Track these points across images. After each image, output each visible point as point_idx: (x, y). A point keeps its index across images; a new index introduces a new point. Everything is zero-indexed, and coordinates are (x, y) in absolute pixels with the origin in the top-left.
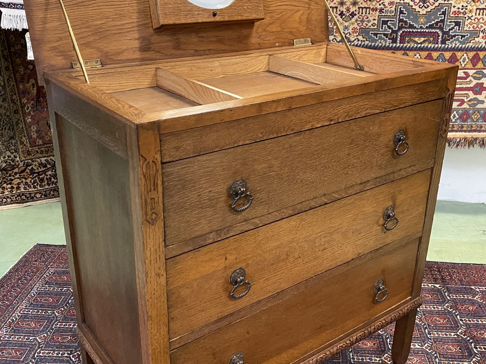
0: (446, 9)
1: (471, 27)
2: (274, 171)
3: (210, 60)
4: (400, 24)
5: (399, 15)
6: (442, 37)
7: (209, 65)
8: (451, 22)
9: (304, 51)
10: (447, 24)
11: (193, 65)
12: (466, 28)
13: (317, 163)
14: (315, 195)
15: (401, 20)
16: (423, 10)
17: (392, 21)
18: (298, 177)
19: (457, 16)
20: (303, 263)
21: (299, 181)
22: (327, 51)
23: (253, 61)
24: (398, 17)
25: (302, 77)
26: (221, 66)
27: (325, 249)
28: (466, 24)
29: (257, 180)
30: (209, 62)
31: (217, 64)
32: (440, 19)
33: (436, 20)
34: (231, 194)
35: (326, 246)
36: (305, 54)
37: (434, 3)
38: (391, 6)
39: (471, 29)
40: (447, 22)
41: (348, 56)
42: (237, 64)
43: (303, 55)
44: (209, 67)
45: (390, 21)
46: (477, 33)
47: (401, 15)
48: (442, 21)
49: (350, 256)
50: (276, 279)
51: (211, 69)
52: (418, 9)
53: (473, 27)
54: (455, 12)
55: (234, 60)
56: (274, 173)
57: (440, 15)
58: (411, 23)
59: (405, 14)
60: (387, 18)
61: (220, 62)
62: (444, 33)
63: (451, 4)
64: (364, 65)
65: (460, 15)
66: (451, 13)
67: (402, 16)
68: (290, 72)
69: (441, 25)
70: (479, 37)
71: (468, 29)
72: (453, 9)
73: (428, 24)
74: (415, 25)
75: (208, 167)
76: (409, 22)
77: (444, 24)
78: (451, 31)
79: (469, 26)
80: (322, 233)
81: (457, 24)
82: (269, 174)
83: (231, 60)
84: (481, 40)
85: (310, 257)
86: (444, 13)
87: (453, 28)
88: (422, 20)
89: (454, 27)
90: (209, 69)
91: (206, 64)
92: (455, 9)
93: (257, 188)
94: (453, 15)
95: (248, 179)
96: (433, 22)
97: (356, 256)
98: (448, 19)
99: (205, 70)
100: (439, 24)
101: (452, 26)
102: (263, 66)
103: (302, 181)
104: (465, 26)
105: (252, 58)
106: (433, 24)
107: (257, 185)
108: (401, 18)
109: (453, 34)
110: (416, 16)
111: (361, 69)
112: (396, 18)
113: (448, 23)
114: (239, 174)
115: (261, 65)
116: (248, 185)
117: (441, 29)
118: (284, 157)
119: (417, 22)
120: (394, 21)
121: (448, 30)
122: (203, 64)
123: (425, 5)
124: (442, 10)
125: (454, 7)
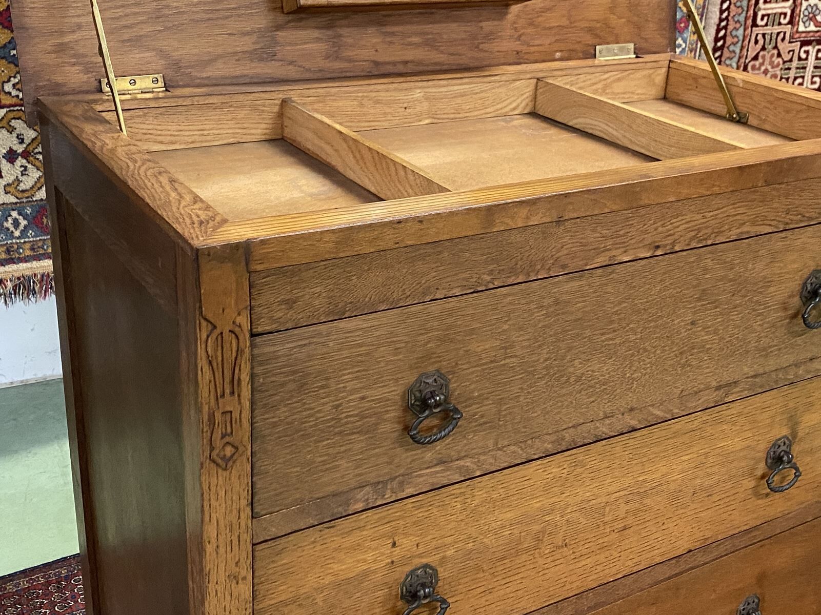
2: (515, 356)
3: (405, 85)
7: (401, 96)
9: (616, 73)
11: (365, 94)
13: (617, 341)
14: (608, 411)
18: (571, 370)
20: (573, 557)
21: (572, 379)
22: (668, 76)
23: (500, 90)
25: (605, 134)
26: (427, 99)
27: (625, 528)
29: (474, 376)
30: (402, 90)
31: (418, 94)
34: (412, 405)
35: (630, 521)
36: (619, 80)
41: (714, 89)
42: (463, 96)
43: (614, 81)
44: (402, 101)
49: (683, 545)
50: (508, 590)
51: (405, 105)
55: (456, 88)
56: (514, 360)
61: (427, 90)
64: (749, 113)
68: (580, 120)
75: (360, 345)
80: (622, 493)
82: (502, 362)
83: (451, 88)
85: (590, 545)
90: (401, 105)
91: (393, 94)
93: (473, 392)
95: (453, 373)
97: (698, 545)
99: (391, 107)
102: (521, 103)
103: (578, 379)
105: (497, 85)
107: (473, 386)
111: (742, 120)
114: (433, 360)
115: (519, 101)
116: (452, 386)
118: (540, 326)
122: (388, 94)
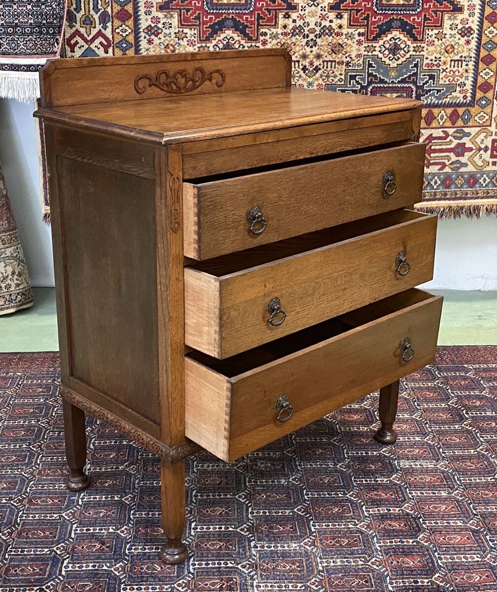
0: (418, 61)
1: (447, 80)
4: (370, 78)
5: (368, 69)
6: (416, 92)
8: (424, 75)
10: (420, 78)
12: (441, 82)
15: (370, 75)
16: (394, 63)
17: (361, 75)
19: (430, 68)
24: (367, 71)
28: (441, 77)
32: (413, 72)
33: (409, 74)
37: (405, 55)
38: (359, 59)
39: (447, 82)
40: (420, 75)
45: (359, 75)
46: (454, 87)
47: (370, 68)
48: (415, 74)
52: (388, 62)
53: (449, 80)
54: (428, 64)
57: (412, 67)
58: (382, 78)
59: (374, 67)
60: (355, 72)
62: (418, 87)
63: (423, 55)
65: (433, 68)
66: (424, 65)
67: (371, 70)
69: (414, 79)
70: (455, 91)
71: (443, 83)
72: (426, 61)
73: (400, 78)
74: (386, 80)
76: (379, 76)
77: (417, 78)
78: (425, 86)
79: (444, 79)
81: (432, 77)
84: (459, 95)
86: (416, 65)
87: (427, 82)
88: (393, 74)
89: (429, 80)
92: (428, 61)
94: (426, 68)
96: (405, 76)
98: (421, 72)
100: (412, 78)
101: (425, 80)
104: (440, 80)
106: (406, 78)
108: (370, 72)
109: (428, 89)
110: (387, 69)
112: (365, 73)
113: (422, 77)
117: (415, 83)
119: (387, 76)
120: (362, 75)
121: (421, 84)
123: (395, 57)
124: (414, 62)
125: (427, 58)
